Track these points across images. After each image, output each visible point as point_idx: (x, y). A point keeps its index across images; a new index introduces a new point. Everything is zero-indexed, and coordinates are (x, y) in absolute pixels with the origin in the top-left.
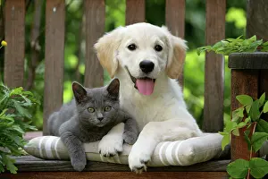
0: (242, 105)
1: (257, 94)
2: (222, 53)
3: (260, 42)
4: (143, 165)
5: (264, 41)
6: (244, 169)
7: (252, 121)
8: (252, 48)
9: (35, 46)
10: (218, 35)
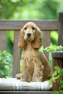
0: (56, 70)
2: (49, 51)
7: (60, 77)
8: (60, 50)
10: (48, 44)
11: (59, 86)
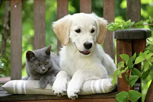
0: (123, 60)
1: (131, 54)
3: (133, 23)
4: (76, 95)
5: (136, 22)
6: (125, 97)
7: (129, 69)
8: (128, 27)
9: (6, 27)
11: (128, 83)
